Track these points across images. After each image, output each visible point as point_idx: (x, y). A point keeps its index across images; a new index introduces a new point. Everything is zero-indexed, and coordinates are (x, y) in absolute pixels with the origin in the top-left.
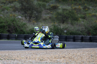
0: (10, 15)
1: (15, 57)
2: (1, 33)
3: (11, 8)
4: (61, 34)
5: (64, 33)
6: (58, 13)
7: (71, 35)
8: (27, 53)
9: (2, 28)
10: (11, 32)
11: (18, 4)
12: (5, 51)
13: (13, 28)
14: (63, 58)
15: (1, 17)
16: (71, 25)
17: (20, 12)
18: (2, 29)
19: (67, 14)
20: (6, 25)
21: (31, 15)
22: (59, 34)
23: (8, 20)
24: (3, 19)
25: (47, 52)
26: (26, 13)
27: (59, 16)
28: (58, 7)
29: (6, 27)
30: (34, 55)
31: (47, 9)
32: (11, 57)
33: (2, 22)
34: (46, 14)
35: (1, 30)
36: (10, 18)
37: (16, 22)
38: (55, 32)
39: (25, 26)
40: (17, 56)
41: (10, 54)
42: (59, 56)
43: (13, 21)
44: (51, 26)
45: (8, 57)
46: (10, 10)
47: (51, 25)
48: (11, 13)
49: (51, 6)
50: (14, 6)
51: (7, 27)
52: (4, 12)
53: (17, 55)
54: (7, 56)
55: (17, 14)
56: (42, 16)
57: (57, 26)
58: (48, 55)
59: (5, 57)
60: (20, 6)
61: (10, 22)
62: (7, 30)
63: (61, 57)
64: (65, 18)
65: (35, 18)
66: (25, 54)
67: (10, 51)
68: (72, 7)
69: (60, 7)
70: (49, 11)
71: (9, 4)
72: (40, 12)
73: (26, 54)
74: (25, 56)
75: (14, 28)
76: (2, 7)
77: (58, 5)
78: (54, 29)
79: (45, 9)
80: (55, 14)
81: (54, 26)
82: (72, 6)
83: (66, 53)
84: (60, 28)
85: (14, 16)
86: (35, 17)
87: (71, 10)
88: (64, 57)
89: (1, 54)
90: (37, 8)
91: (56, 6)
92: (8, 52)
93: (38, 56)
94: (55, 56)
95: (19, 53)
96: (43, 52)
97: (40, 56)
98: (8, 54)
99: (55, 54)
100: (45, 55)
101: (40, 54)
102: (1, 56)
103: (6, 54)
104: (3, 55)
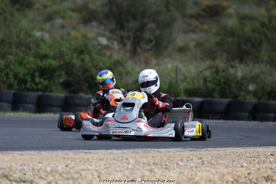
0: (73, 33)
1: (90, 177)
2: (42, 91)
3: (74, 10)
4: (236, 97)
5: (249, 92)
6: (224, 28)
7: (269, 100)
8: (131, 161)
9: (44, 76)
10: (73, 88)
12: (56, 153)
13: (80, 74)
14: (267, 181)
15: (42, 39)
16: (268, 66)
17: (105, 25)
18: (45, 79)
19: (253, 31)
20: (60, 67)
21: (139, 34)
22: (232, 95)
23: (66, 48)
24: (50, 46)
25: (205, 159)
26: (122, 28)
27: (229, 40)
28: (224, 8)
29: (58, 73)
30: (156, 170)
31: (191, 17)
32: (76, 176)
33: (45, 56)
34: (185, 32)
35: (42, 80)
36: (73, 42)
37: (90, 55)
38: (217, 88)
39: (121, 69)
40: (95, 173)
41: (70, 166)
42: (249, 174)
43: (81, 52)
44: (206, 70)
45: (64, 175)
46: (71, 18)
47: (204, 67)
48: (74, 28)
49: (204, 7)
50: (85, 7)
51: (63, 73)
52: (52, 25)
53: (96, 171)
54: (60, 174)
55: (95, 30)
57: (223, 71)
58: (208, 169)
59: (51, 178)
60: (104, 5)
61: (72, 55)
62: (61, 80)
63: (257, 179)
64: (249, 44)
65: (153, 43)
66: (126, 165)
67: (71, 154)
68: (268, 10)
69: (231, 11)
70: (195, 23)
72: (168, 25)
73: (130, 166)
74: (127, 173)
75: (83, 74)
76: (45, 7)
77: (226, 4)
78: (215, 78)
79: (184, 16)
80: (214, 31)
81: (213, 70)
82: (270, 6)
83: (270, 162)
84: (236, 77)
85: (85, 36)
86: (152, 38)
87: (266, 20)
88: (267, 179)
89: (40, 165)
90: (158, 12)
91: (219, 6)
92: (64, 158)
93: (174, 173)
94: (234, 172)
95: (103, 160)
96: (190, 160)
97: (181, 173)
98: (64, 166)
99: (231, 165)
100: (199, 171)
101: (178, 164)
102: (39, 172)
103: (57, 166)
104: (46, 171)
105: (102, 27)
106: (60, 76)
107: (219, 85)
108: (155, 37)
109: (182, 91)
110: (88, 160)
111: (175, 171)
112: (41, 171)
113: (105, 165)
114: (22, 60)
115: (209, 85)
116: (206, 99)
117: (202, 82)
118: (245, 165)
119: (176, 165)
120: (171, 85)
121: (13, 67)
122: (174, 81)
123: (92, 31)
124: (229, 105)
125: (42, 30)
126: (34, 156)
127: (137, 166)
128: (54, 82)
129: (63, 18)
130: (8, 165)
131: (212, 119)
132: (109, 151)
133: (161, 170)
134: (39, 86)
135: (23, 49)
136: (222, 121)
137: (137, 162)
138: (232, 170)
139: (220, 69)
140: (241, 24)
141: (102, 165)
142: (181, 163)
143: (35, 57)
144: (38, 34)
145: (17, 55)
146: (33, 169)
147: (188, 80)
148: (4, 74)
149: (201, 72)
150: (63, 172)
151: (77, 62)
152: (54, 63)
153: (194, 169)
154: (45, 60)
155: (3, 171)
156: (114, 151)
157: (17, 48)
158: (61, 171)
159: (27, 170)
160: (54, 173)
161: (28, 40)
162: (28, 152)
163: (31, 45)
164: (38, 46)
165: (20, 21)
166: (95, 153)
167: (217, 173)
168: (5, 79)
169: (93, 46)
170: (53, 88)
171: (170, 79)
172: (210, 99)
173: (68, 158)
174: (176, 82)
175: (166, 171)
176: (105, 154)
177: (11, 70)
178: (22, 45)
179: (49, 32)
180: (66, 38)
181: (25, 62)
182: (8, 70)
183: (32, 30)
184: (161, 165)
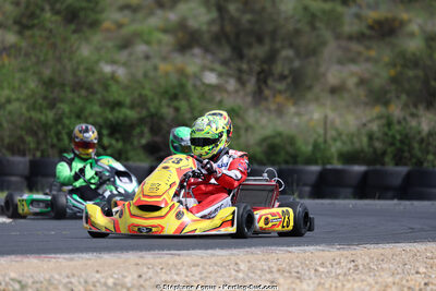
0: (163, 67)
3: (165, 31)
6: (402, 54)
8: (242, 266)
9: (118, 136)
11: (202, 10)
15: (113, 77)
17: (213, 53)
18: (117, 140)
20: (142, 121)
21: (265, 67)
22: (414, 160)
23: (152, 90)
24: (126, 88)
25: (360, 262)
26: (240, 56)
27: (411, 73)
28: (402, 23)
29: (138, 130)
30: (281, 281)
31: (350, 38)
33: (118, 104)
34: (340, 62)
35: (114, 142)
36: (162, 81)
37: (188, 100)
38: (390, 150)
42: (426, 284)
43: (175, 97)
44: (371, 121)
46: (160, 42)
47: (369, 118)
48: (165, 59)
49: (370, 22)
50: (182, 25)
51: (146, 130)
52: (130, 55)
54: (128, 290)
55: (198, 61)
56: (322, 69)
57: (399, 122)
58: (363, 277)
60: (212, 22)
61: (160, 102)
62: (144, 141)
65: (289, 80)
66: (234, 273)
67: (148, 257)
69: (414, 27)
70: (355, 47)
71: (159, 12)
72: (312, 52)
73: (241, 275)
76: (120, 26)
77: (405, 16)
78: (386, 134)
79: (338, 37)
80: (386, 59)
81: (384, 121)
84: (419, 133)
85: (182, 72)
86: (286, 72)
89: (98, 276)
90: (297, 32)
91: (394, 20)
92: (137, 264)
93: (308, 285)
94: (404, 282)
95: (198, 265)
96: (335, 263)
97: (320, 284)
98: (135, 276)
99: (400, 270)
100: (348, 281)
101: (316, 270)
102: (95, 286)
103: (124, 277)
104: (105, 284)
105: (209, 57)
106: (142, 135)
107: (392, 144)
108: (292, 71)
109: (335, 155)
110: (175, 265)
111: (310, 282)
112: (98, 285)
113: (201, 273)
114: (82, 110)
115: (378, 145)
116: (371, 168)
117: (365, 140)
118: (422, 270)
119: (313, 271)
120: (316, 146)
121: (66, 121)
122: (321, 140)
123: (194, 62)
124: (409, 175)
125: (113, 62)
126: (90, 262)
127: (251, 275)
128: (132, 144)
129: (148, 43)
130: (47, 276)
131: (379, 198)
132: (210, 251)
133: (289, 281)
134: (109, 151)
135: (83, 92)
136: (396, 201)
137: (252, 269)
138: (401, 279)
139: (395, 120)
140: (430, 47)
141: (197, 274)
142: (321, 269)
143: (101, 106)
144: (107, 69)
145: (73, 102)
146: (86, 282)
147: (344, 137)
148: (52, 133)
149: (365, 125)
150: (133, 286)
151: (167, 112)
152: (132, 114)
153: (340, 277)
154: (117, 109)
155: (38, 285)
156: (219, 252)
157: (73, 91)
158: (129, 285)
159: (77, 284)
160: (119, 288)
161: (91, 79)
162: (80, 255)
163: (96, 87)
164: (106, 87)
165: (78, 48)
166: (188, 255)
167: (376, 283)
168: (55, 141)
169: (195, 86)
170: (131, 154)
171: (315, 136)
172: (378, 167)
173: (143, 264)
174: (325, 142)
175: (298, 281)
176: (202, 257)
177: (64, 126)
178: (82, 87)
179: (125, 64)
180: (151, 74)
181: (87, 113)
182: (60, 127)
183: (97, 62)
184: (290, 273)
